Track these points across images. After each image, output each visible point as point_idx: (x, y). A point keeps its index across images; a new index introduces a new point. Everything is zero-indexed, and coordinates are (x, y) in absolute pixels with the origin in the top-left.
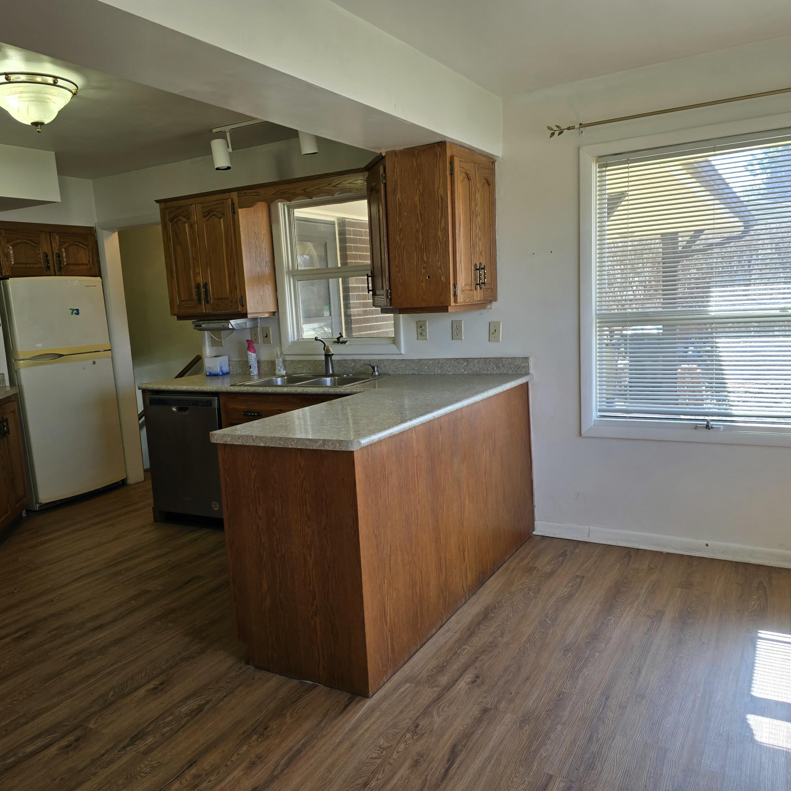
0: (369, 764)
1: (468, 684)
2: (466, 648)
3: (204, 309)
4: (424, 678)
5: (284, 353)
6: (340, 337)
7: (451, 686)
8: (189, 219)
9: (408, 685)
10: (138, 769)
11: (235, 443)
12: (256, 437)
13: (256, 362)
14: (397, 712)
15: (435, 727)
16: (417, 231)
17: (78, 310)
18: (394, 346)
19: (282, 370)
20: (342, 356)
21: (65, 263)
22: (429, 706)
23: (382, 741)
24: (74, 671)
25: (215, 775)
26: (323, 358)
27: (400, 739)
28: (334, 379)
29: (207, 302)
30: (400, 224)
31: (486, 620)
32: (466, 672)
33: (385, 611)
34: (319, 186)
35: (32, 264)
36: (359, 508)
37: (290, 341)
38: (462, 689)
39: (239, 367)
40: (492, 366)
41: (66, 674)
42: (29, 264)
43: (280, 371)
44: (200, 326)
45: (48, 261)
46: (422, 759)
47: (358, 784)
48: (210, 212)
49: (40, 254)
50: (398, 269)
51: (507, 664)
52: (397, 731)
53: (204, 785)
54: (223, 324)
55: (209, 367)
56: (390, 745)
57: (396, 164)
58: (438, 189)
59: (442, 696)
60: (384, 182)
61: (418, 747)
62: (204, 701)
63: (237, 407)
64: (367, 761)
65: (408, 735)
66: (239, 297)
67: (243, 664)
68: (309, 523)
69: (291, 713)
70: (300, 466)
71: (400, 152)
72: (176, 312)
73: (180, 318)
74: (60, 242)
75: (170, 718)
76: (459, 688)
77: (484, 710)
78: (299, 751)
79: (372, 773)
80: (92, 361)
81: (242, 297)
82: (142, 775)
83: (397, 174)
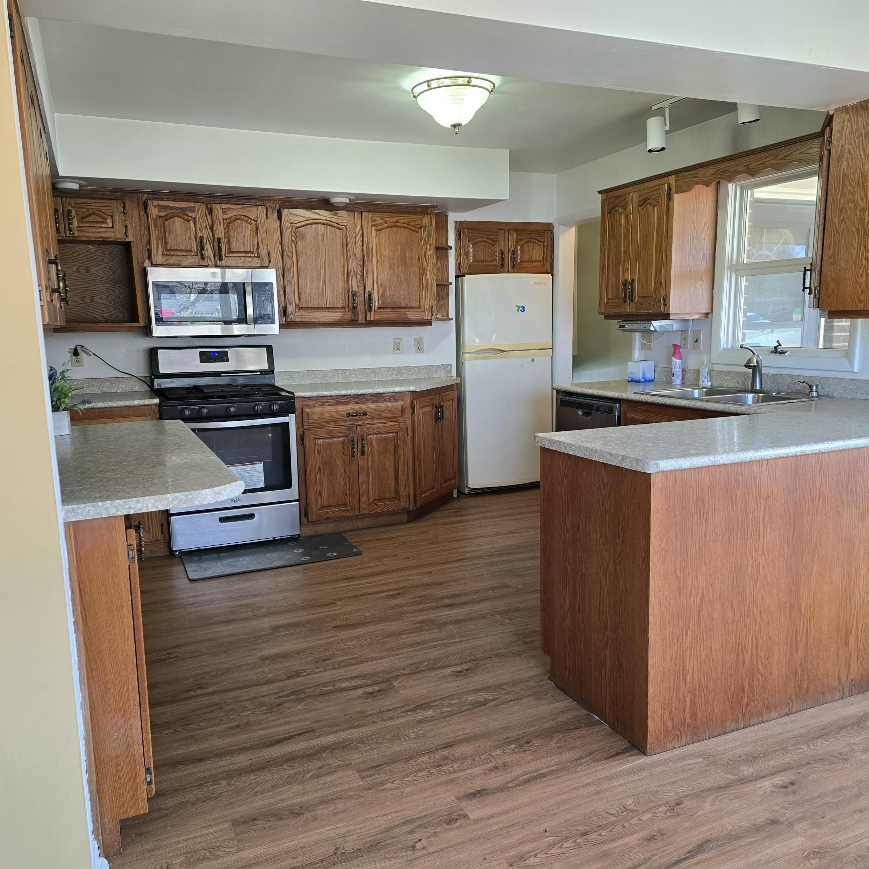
0: (601, 817)
1: (774, 786)
2: (803, 749)
3: (629, 308)
4: (724, 760)
5: (712, 362)
6: (777, 346)
7: (751, 781)
8: (625, 209)
9: (701, 760)
10: (406, 733)
13: (681, 370)
14: (667, 781)
15: (699, 814)
16: (863, 209)
17: (524, 307)
18: (846, 361)
19: (706, 381)
20: (778, 370)
21: (519, 261)
22: (709, 790)
23: (629, 802)
24: (411, 635)
25: (460, 763)
27: (652, 808)
28: (758, 396)
29: (632, 300)
30: (842, 202)
31: (855, 727)
32: (783, 773)
33: (684, 667)
34: (764, 161)
35: (489, 261)
37: (722, 347)
38: (763, 788)
39: (664, 374)
41: (404, 636)
42: (486, 261)
43: (704, 382)
44: (623, 326)
45: (503, 259)
46: (661, 837)
47: (577, 830)
48: (646, 200)
49: (496, 252)
50: (831, 260)
51: (845, 785)
52: (654, 799)
53: (446, 767)
54: (645, 325)
55: (631, 372)
56: (636, 809)
57: (846, 123)
59: (731, 786)
60: (828, 148)
61: (665, 824)
62: (492, 698)
63: (635, 416)
64: (602, 813)
65: (663, 808)
66: (663, 295)
67: (546, 677)
68: (607, 546)
69: (560, 739)
70: (603, 482)
71: (854, 106)
72: (602, 311)
73: (608, 317)
74: (517, 239)
75: (456, 701)
76: (759, 786)
77: (772, 821)
78: (543, 775)
79: (598, 827)
80: (531, 359)
81: (666, 295)
82: (407, 738)
83: (845, 136)
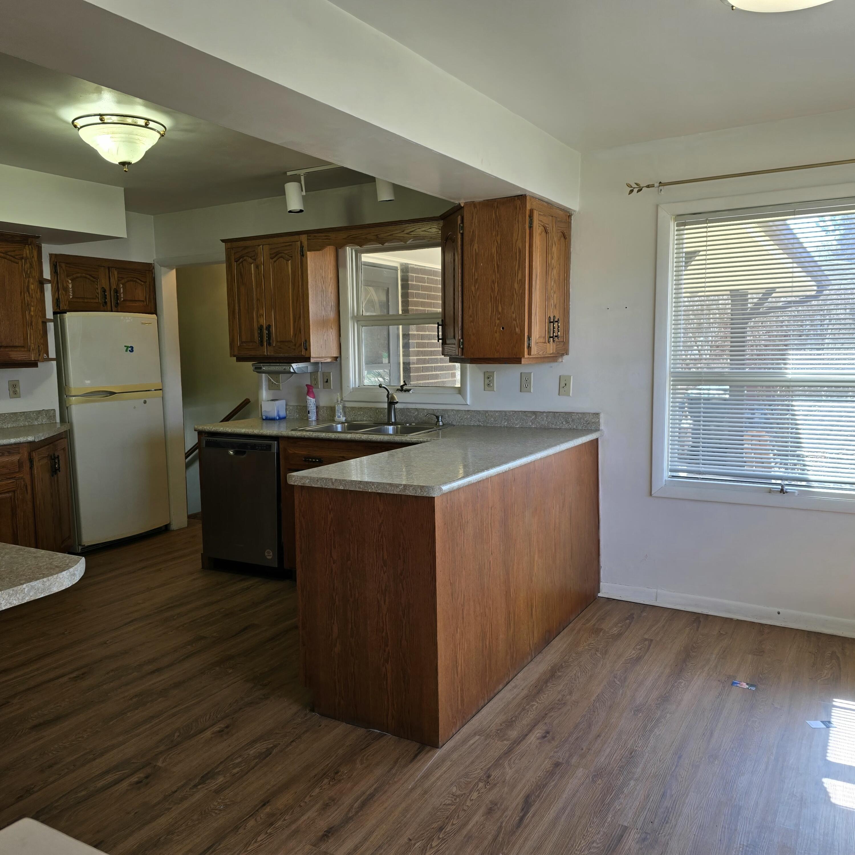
0: (443, 810)
1: (538, 739)
2: (535, 705)
3: (266, 351)
4: (493, 731)
5: (344, 400)
6: (403, 385)
7: (521, 741)
8: (255, 260)
9: (477, 737)
10: (212, 806)
11: (313, 486)
12: (336, 480)
13: (315, 407)
14: (467, 763)
15: (507, 778)
16: (493, 282)
17: (132, 347)
18: (459, 396)
19: (342, 416)
20: (404, 405)
21: (122, 299)
22: (500, 758)
23: (454, 789)
24: (136, 711)
25: (289, 814)
26: (386, 406)
27: (473, 788)
28: (397, 428)
29: (269, 344)
30: (476, 274)
31: (554, 679)
32: (536, 727)
33: (456, 661)
34: (391, 232)
35: (90, 298)
36: (437, 554)
37: (351, 387)
38: (533, 743)
39: (296, 412)
40: (561, 420)
41: (129, 714)
42: (87, 298)
43: (339, 417)
44: (261, 368)
45: (105, 297)
46: (496, 807)
47: (433, 828)
48: (277, 254)
49: (98, 289)
50: (471, 319)
51: (577, 722)
52: (469, 780)
53: (280, 823)
54: (284, 367)
55: (265, 411)
56: (463, 793)
57: (474, 214)
58: (516, 241)
59: (512, 749)
60: (461, 232)
61: (492, 796)
62: (272, 745)
63: (297, 452)
64: (441, 807)
65: (481, 785)
66: (303, 340)
67: (308, 711)
68: (385, 568)
69: (361, 760)
70: (379, 511)
71: (480, 203)
72: (236, 353)
73: (240, 359)
74: (118, 277)
75: (239, 760)
76: (529, 742)
77: (555, 764)
78: (372, 796)
79: (447, 818)
80: (143, 400)
81: (306, 341)
82: (216, 811)
83: (475, 224)
